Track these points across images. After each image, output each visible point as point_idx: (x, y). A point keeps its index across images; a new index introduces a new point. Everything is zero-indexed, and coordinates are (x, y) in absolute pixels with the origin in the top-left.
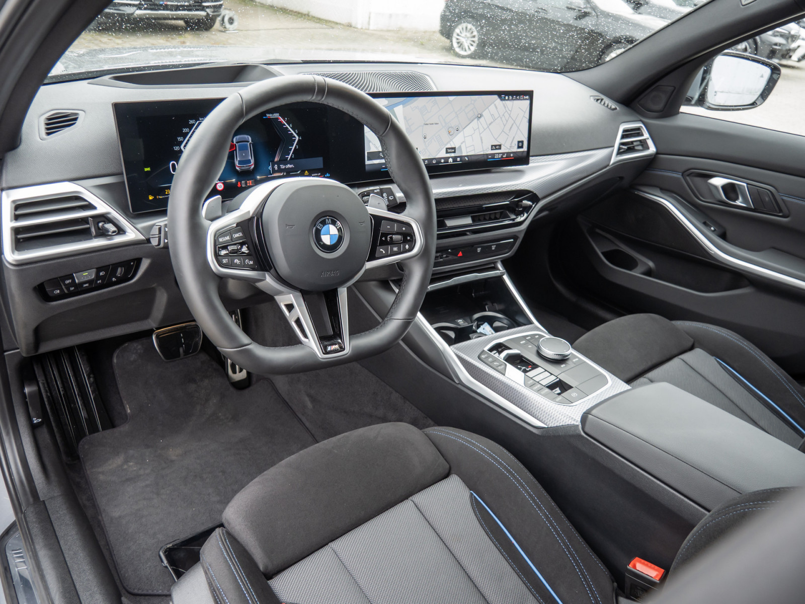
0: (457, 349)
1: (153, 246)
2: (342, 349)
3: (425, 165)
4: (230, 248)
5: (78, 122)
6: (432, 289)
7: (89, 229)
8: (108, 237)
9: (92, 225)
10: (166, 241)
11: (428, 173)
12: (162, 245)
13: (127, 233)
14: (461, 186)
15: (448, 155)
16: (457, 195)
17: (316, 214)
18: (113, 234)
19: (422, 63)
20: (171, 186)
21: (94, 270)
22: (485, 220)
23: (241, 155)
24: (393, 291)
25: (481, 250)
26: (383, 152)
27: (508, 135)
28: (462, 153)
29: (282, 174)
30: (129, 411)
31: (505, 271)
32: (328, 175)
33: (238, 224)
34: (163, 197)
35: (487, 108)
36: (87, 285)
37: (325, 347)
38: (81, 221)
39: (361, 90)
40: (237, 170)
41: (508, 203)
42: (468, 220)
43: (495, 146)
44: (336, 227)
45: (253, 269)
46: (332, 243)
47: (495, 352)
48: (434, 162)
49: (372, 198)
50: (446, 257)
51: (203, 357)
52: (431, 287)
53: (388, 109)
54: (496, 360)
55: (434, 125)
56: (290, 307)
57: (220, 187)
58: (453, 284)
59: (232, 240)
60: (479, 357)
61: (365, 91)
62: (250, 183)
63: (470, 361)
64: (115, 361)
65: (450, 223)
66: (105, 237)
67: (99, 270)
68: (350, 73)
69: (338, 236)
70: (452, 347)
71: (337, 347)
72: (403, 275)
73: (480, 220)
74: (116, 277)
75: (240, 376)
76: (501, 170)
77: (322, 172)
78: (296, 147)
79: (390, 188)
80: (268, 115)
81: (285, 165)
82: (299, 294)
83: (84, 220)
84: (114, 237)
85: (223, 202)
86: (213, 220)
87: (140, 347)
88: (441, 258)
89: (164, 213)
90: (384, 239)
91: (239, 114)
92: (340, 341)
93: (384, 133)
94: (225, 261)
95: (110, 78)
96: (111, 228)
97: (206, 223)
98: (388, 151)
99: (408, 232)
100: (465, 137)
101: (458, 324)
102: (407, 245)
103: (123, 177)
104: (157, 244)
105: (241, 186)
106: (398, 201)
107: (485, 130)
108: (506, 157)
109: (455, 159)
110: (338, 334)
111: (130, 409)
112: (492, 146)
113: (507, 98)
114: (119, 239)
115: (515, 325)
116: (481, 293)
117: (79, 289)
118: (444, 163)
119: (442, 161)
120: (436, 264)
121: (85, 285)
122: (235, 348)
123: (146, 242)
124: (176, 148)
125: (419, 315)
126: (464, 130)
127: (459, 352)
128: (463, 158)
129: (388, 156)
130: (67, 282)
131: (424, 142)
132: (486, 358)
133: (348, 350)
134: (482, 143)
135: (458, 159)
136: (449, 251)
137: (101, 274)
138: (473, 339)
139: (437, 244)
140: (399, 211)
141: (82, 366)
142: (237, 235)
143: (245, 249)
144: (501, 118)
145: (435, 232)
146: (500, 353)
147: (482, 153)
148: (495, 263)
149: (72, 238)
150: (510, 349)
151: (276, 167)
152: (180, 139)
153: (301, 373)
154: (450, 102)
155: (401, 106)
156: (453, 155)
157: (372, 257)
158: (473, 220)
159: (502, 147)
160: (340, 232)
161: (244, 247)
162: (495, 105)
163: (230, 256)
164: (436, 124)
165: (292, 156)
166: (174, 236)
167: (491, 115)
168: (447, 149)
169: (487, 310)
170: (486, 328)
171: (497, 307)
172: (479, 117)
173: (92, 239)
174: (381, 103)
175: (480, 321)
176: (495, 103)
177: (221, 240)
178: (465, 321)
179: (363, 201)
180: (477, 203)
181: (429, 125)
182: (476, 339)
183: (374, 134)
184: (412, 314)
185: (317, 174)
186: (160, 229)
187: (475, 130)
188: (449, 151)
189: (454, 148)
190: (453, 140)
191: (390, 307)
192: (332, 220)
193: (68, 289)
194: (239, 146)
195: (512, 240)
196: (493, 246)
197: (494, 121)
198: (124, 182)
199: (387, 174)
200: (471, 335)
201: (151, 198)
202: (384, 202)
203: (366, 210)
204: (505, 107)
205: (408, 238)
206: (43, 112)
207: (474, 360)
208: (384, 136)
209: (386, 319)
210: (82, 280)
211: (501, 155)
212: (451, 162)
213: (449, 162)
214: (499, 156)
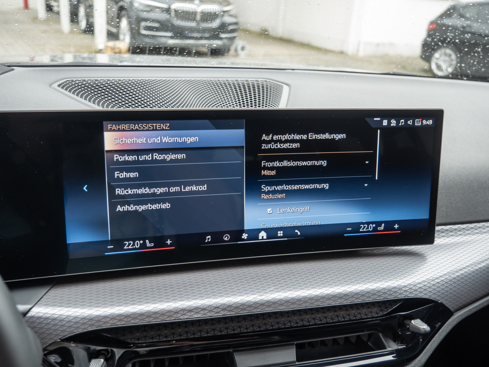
42: (287, 356)
108: (385, 230)
135: (280, 233)
211: (374, 225)
212: (263, 239)
213: (260, 238)
214: (368, 228)
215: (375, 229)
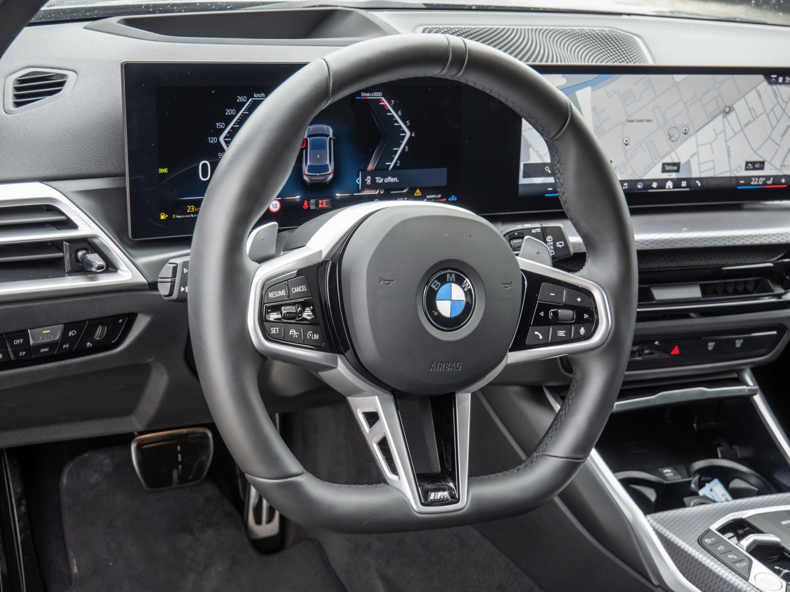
0: (660, 521)
1: (160, 296)
2: (455, 499)
3: (624, 190)
4: (285, 310)
5: (66, 89)
6: (620, 409)
7: (61, 259)
8: (90, 276)
9: (66, 253)
10: (182, 289)
11: (629, 204)
12: (175, 295)
13: (119, 271)
14: (686, 231)
15: (666, 176)
16: (677, 246)
17: (431, 265)
18: (98, 271)
19: (629, 14)
20: (203, 199)
21: (61, 327)
22: (726, 292)
23: (313, 157)
24: (550, 407)
25: (715, 347)
26: (551, 165)
27: (779, 146)
28: (690, 172)
29: (377, 192)
30: (75, 570)
31: (757, 387)
32: (453, 198)
33: (300, 272)
34: (183, 216)
35: (744, 96)
36: (46, 350)
37: (426, 494)
38: (51, 246)
39: (521, 59)
40: (304, 181)
41: (771, 265)
42: (695, 292)
43: (753, 163)
44: (463, 288)
45: (317, 348)
46: (456, 314)
47: (731, 534)
48: (639, 187)
49: (528, 244)
50: (650, 354)
51: (210, 489)
52: (619, 405)
53: (566, 94)
54: (731, 550)
55: (645, 123)
56: (372, 418)
57: (275, 206)
58: (659, 402)
59: (288, 296)
60: (700, 542)
61: (527, 61)
62: (324, 203)
63: (683, 547)
64: (65, 480)
65: (660, 294)
66: (85, 275)
67: (68, 327)
68: (504, 29)
69: (463, 304)
70: (649, 517)
71: (445, 494)
72: (571, 380)
73: (715, 293)
74: (93, 341)
75: (268, 529)
76: (760, 206)
77: (444, 194)
78: (404, 148)
79: (559, 228)
80: (363, 94)
81: (384, 177)
82: (389, 397)
83: (56, 245)
84: (99, 275)
85: (279, 231)
86: (261, 260)
87: (107, 461)
88: (640, 355)
89: (186, 242)
90: (542, 314)
91: (321, 93)
92: (451, 485)
93: (556, 135)
94: (274, 331)
95: (119, 22)
96: (95, 260)
97: (250, 264)
98: (561, 165)
99: (585, 305)
100: (698, 146)
101: (663, 476)
102: (582, 329)
103: (125, 179)
104: (167, 293)
105: (309, 208)
106: (572, 251)
107: (736, 134)
108: (773, 184)
109: (677, 183)
110: (449, 472)
111: (78, 568)
112: (747, 163)
113: (781, 79)
114: (105, 280)
115: (772, 488)
116: (709, 424)
117: (34, 356)
118: (657, 188)
119: (655, 185)
120: (632, 366)
121: (43, 350)
122: (275, 479)
123: (148, 288)
124: (212, 140)
125: (594, 453)
126: (699, 134)
127: (662, 528)
128: (692, 183)
129: (562, 174)
130: (17, 342)
131: (625, 151)
132: (712, 544)
133: (464, 503)
134: (729, 156)
135: (684, 184)
136: (656, 343)
137: (71, 334)
138: (689, 506)
139: (636, 330)
140: (570, 267)
141: (11, 484)
142: (298, 290)
143: (307, 314)
144: (768, 115)
145: (635, 309)
146: (740, 537)
147: (728, 175)
148: (739, 371)
149: (35, 272)
150: (759, 532)
151: (368, 180)
152: (219, 125)
153: (374, 536)
154: (676, 84)
155: (589, 89)
156: (674, 175)
157: (520, 344)
158: (704, 292)
159: (767, 165)
160: (469, 297)
161: (307, 309)
162: (758, 92)
163: (284, 323)
164: (648, 121)
165: (396, 163)
166: (198, 283)
167: (750, 109)
168: (664, 164)
169: (720, 455)
170: (715, 489)
171: (739, 452)
172: (727, 111)
173: (64, 276)
174: (554, 83)
175: (707, 475)
176: (758, 88)
177: (271, 295)
178: (677, 471)
179: (511, 246)
180: (713, 262)
181: (636, 123)
182: (696, 508)
183: (538, 134)
184: (581, 450)
185: (434, 196)
186: (175, 270)
187: (717, 135)
188: (667, 168)
189: (678, 165)
190: (678, 150)
191: (542, 435)
192: (456, 275)
193: (16, 353)
194: (312, 142)
195: (775, 332)
196: (737, 341)
197: (754, 119)
198: (125, 188)
199: (555, 202)
200: (686, 500)
201: (163, 217)
202: (547, 250)
203: (516, 263)
204: (776, 96)
205: (586, 316)
206: (13, 68)
207: (691, 546)
208: (556, 140)
209: (535, 454)
210: (41, 341)
211: (764, 179)
212: (669, 188)
213: (667, 187)
214: (758, 181)
215: (764, 183)
